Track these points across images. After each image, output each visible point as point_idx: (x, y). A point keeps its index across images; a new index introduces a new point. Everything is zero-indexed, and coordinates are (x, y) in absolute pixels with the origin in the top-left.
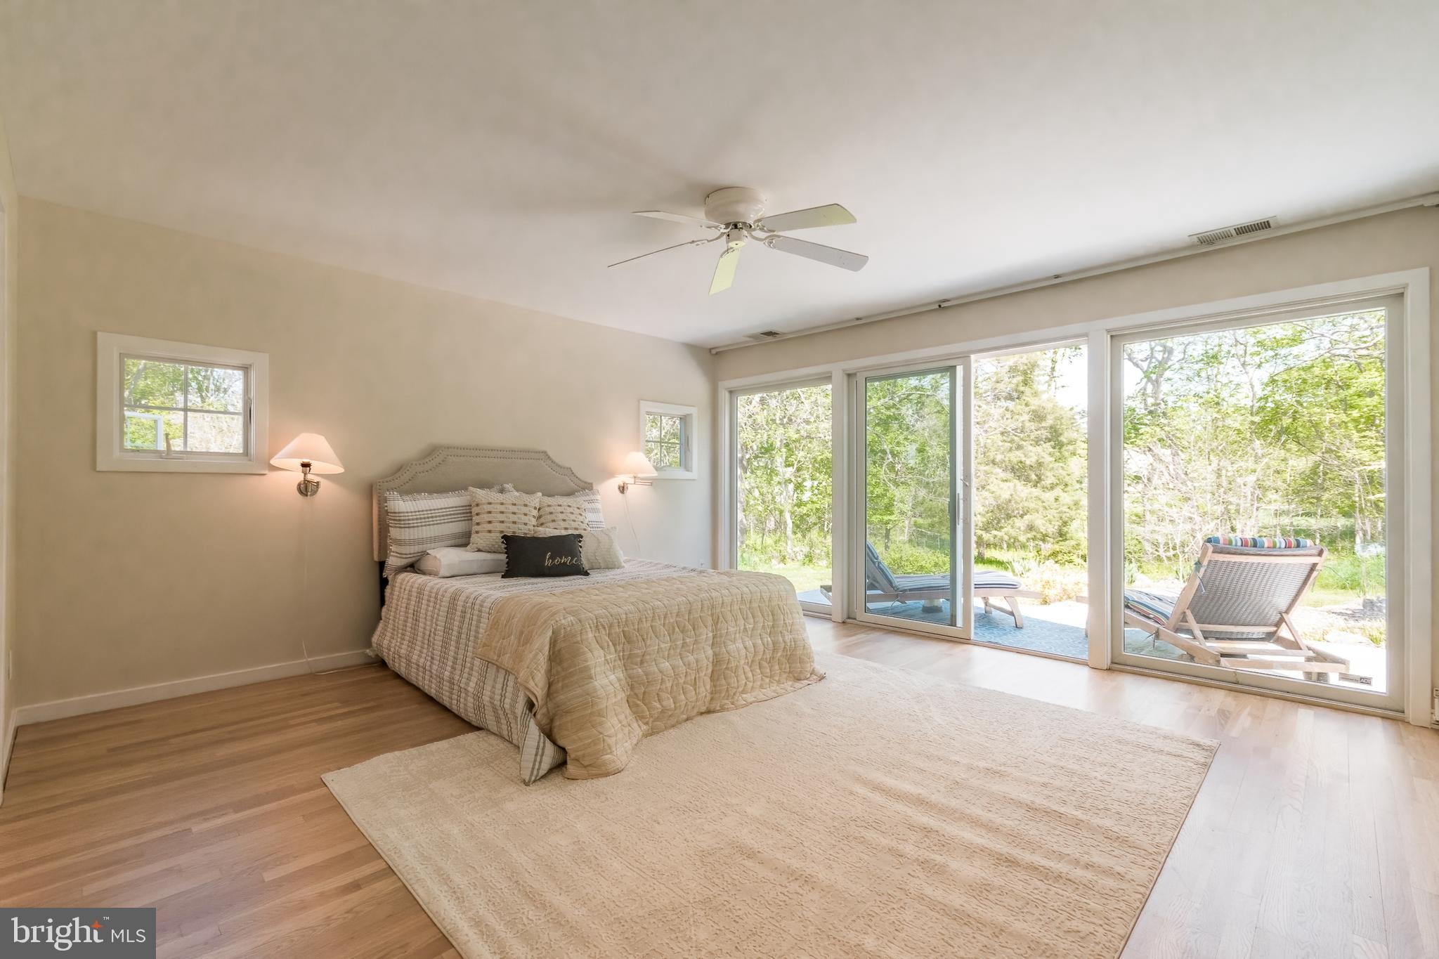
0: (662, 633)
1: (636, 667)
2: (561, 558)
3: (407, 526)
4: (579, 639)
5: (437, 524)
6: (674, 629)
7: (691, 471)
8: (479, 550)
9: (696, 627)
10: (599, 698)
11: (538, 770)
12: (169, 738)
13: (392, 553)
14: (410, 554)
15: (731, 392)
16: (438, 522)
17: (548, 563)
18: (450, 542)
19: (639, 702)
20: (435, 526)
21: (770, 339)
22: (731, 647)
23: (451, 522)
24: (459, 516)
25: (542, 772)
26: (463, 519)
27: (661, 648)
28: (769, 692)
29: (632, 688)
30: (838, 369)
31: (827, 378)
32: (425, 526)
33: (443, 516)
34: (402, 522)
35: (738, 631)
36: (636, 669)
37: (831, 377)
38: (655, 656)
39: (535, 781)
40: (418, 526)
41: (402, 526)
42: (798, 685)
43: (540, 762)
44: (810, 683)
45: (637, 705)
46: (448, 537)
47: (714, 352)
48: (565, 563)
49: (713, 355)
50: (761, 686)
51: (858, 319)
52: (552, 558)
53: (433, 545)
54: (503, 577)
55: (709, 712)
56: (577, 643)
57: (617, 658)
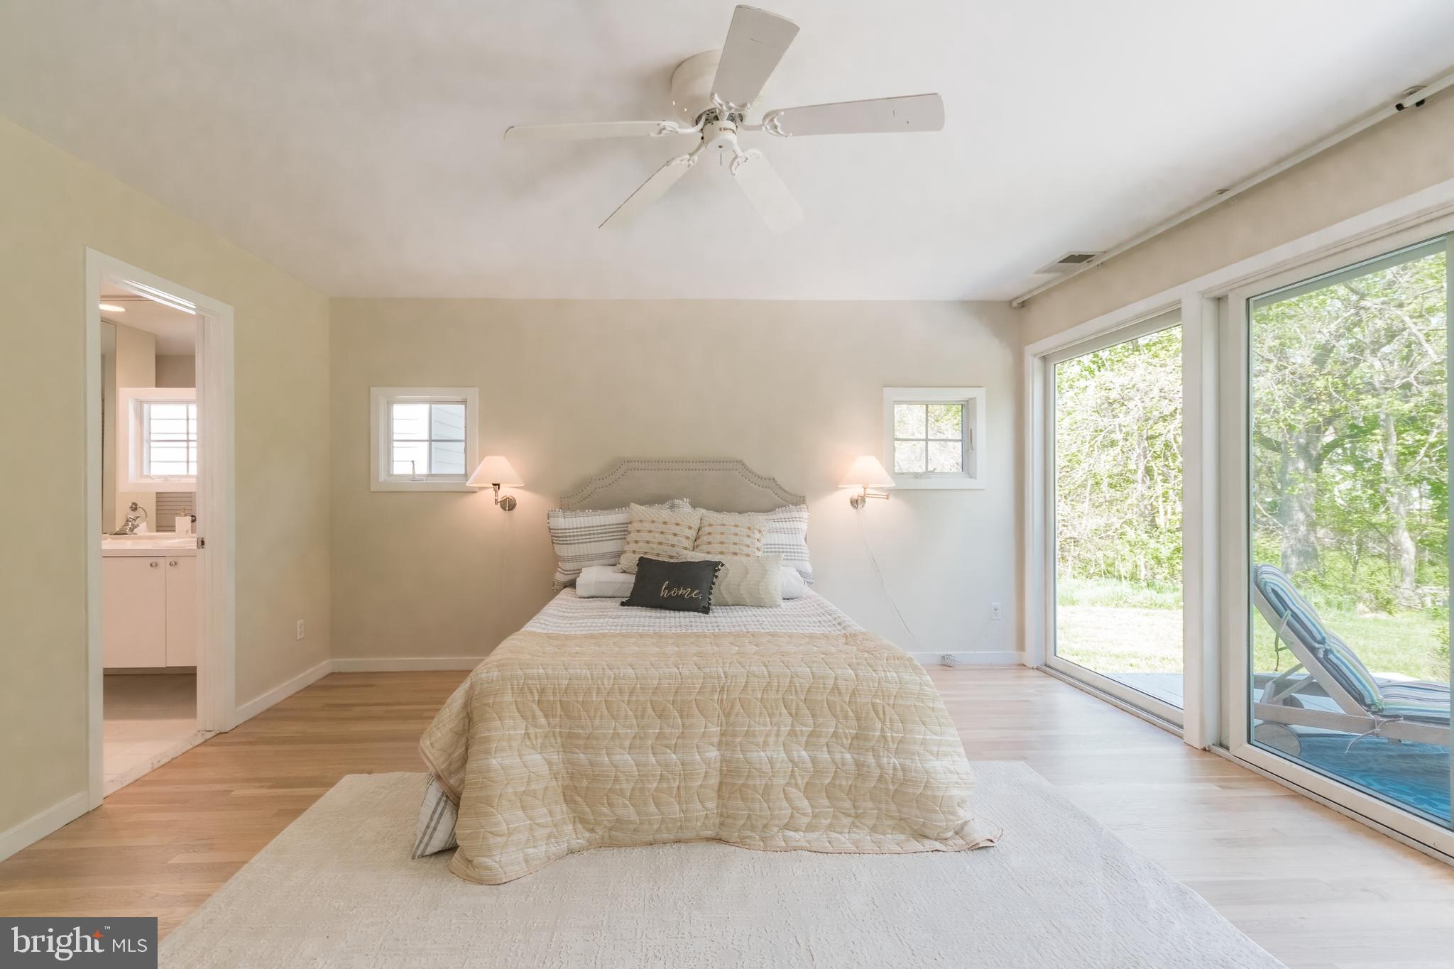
0: (623, 713)
1: (577, 750)
2: (679, 590)
3: (565, 542)
4: (491, 701)
5: (595, 541)
6: (644, 710)
7: (975, 478)
8: (624, 572)
9: (685, 713)
10: (493, 782)
11: (427, 845)
12: (353, 705)
13: (559, 569)
14: (571, 571)
15: (1045, 359)
16: (596, 539)
17: (664, 593)
18: (606, 561)
19: (579, 799)
20: (593, 543)
21: (1083, 267)
22: (755, 754)
23: (614, 539)
24: (619, 534)
25: (430, 850)
26: (619, 537)
27: (618, 734)
28: (844, 840)
29: (572, 777)
30: (1191, 295)
31: (1172, 314)
32: (582, 543)
33: (601, 533)
34: (561, 539)
35: (774, 733)
36: (577, 753)
37: (1180, 309)
38: (607, 742)
39: (422, 856)
40: (574, 544)
41: (561, 542)
42: (915, 845)
43: (431, 837)
44: (942, 848)
45: (575, 802)
46: (604, 556)
47: (1015, 304)
48: (682, 595)
49: (1015, 308)
50: (830, 827)
51: (1222, 191)
52: (669, 588)
53: (587, 563)
54: (623, 604)
55: (719, 840)
56: (488, 705)
57: (551, 734)
